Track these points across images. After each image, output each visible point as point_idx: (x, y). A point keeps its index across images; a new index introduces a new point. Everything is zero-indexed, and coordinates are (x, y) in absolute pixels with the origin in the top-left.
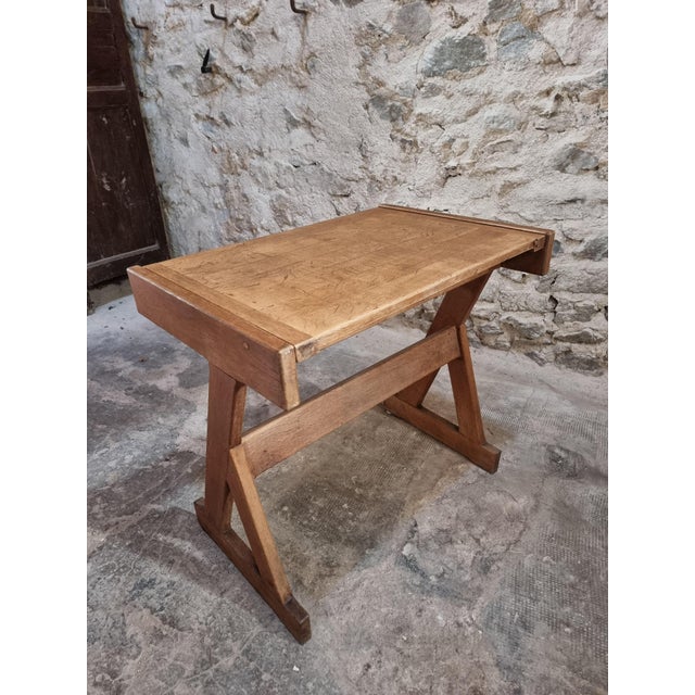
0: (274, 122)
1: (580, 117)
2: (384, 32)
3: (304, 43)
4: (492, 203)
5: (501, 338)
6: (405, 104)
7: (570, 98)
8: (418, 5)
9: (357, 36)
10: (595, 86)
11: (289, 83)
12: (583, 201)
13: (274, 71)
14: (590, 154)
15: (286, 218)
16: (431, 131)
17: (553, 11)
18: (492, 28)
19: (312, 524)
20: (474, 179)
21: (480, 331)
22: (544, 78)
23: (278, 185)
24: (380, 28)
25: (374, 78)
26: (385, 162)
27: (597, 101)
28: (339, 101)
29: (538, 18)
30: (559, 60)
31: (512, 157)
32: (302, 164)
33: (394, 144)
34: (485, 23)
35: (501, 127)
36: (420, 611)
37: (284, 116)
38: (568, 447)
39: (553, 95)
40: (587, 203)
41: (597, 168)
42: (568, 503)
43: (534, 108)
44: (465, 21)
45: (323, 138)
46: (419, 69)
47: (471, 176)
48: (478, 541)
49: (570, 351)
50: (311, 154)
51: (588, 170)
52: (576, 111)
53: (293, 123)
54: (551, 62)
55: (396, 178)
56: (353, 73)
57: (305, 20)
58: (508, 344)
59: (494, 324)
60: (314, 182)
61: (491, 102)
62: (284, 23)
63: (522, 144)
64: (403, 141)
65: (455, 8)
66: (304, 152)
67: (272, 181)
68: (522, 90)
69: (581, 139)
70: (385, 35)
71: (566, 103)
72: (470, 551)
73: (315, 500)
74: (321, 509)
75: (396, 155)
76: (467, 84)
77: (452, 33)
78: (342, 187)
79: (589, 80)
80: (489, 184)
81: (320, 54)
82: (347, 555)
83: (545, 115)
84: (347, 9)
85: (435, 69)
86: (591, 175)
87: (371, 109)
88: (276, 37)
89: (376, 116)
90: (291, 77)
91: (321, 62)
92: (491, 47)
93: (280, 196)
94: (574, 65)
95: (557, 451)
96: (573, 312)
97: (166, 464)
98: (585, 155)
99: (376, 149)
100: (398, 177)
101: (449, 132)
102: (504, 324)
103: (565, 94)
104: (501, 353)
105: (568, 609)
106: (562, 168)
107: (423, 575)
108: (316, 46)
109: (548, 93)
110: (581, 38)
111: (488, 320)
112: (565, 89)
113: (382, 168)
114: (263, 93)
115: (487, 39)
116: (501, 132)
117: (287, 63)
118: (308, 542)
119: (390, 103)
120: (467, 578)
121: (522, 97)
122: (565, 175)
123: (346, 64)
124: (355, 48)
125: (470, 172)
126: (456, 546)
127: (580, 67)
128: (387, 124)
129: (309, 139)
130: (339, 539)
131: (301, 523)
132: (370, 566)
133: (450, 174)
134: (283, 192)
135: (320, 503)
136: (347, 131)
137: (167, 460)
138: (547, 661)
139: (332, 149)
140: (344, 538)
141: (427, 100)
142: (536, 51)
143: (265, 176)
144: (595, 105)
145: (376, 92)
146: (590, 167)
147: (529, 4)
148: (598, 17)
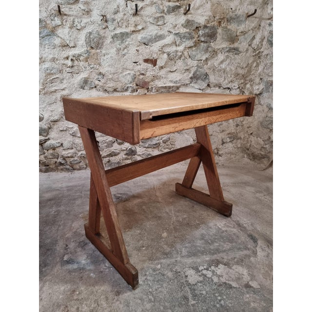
1: (83, 67)
4: (58, 105)
5: (81, 164)
7: (77, 60)
10: (84, 55)
14: (92, 81)
17: (60, 25)
20: (46, 95)
21: (71, 163)
22: (64, 52)
27: (87, 61)
29: (54, 28)
30: (68, 45)
31: (61, 85)
35: (52, 72)
38: (121, 192)
39: (70, 59)
41: (96, 87)
42: (128, 209)
43: (64, 64)
47: (44, 94)
49: (110, 161)
51: (92, 88)
52: (81, 65)
54: (65, 46)
58: (85, 166)
59: (76, 158)
61: (44, 62)
63: (63, 79)
68: (56, 57)
69: (86, 76)
71: (76, 63)
79: (82, 53)
80: (54, 97)
83: (69, 67)
86: (94, 89)
94: (74, 47)
95: (118, 195)
96: (106, 144)
102: (81, 157)
103: (74, 58)
104: (83, 171)
105: (141, 242)
106: (83, 88)
107: (77, 263)
109: (67, 58)
110: (74, 37)
111: (73, 157)
112: (74, 56)
116: (52, 74)
121: (57, 60)
122: (85, 91)
125: (43, 92)
127: (77, 48)
138: (141, 263)
142: (57, 41)
144: (87, 63)
146: (93, 86)
147: (48, 22)
148: (78, 29)
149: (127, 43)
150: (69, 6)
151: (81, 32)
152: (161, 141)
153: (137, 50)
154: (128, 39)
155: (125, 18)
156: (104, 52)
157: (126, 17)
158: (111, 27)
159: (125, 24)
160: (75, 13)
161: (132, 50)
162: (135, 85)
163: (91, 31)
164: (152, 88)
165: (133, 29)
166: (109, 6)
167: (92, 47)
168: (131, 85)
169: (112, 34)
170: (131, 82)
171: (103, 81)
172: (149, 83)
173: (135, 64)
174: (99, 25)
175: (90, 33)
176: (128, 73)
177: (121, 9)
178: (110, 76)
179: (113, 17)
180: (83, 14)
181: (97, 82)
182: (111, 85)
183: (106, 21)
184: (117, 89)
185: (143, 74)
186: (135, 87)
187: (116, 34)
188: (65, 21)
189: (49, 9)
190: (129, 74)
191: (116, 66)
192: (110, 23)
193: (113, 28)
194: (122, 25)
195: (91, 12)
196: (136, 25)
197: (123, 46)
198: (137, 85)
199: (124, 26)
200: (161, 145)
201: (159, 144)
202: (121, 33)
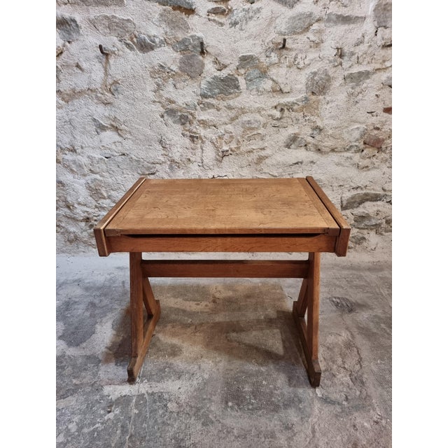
0: (84, 128)
1: (294, 119)
2: (172, 70)
3: (106, 74)
4: (252, 169)
6: (191, 114)
7: (288, 110)
8: (194, 55)
9: (151, 72)
10: (300, 103)
11: (95, 101)
12: (301, 163)
13: (81, 93)
14: (302, 138)
15: (101, 194)
16: (209, 130)
17: (275, 64)
18: (242, 71)
19: (255, 406)
20: (240, 156)
22: (273, 99)
23: (92, 172)
24: (169, 68)
25: (167, 99)
26: (180, 150)
27: (302, 111)
28: (141, 113)
29: (268, 67)
30: (281, 90)
31: (261, 142)
32: (113, 155)
33: (185, 138)
34: (237, 69)
35: (254, 126)
36: (354, 426)
37: (93, 123)
39: (279, 108)
40: (304, 163)
41: (306, 145)
43: (270, 116)
44: (225, 67)
45: (130, 137)
46: (199, 93)
47: (238, 155)
48: (345, 368)
50: (120, 148)
51: (301, 146)
52: (292, 117)
53: (102, 128)
54: (276, 91)
55: (189, 160)
56: (151, 95)
57: (107, 59)
60: (125, 167)
61: (246, 113)
62: (87, 59)
63: (265, 135)
64: (191, 136)
65: (219, 59)
66: (114, 147)
67: (86, 170)
68: (263, 106)
69: (297, 131)
70: (173, 73)
71: (287, 113)
72: (346, 376)
73: (243, 388)
74: (253, 392)
75: (188, 146)
76: (231, 103)
77: (218, 74)
78: (149, 168)
79: (297, 100)
80: (250, 158)
81: (122, 82)
82: (292, 416)
83: (277, 119)
84: (141, 54)
85: (209, 94)
86: (303, 148)
87: (166, 117)
88: (81, 69)
89: (170, 121)
90: (97, 97)
91: (122, 87)
92: (242, 82)
93: (95, 179)
94: (289, 93)
95: (334, 300)
97: (111, 416)
98: (300, 139)
99: (173, 142)
100: (191, 159)
101: (221, 130)
103: (285, 108)
106: (288, 146)
107: (339, 404)
108: (118, 77)
109: (276, 107)
110: (291, 79)
112: (285, 105)
113: (178, 154)
114: (71, 108)
115: (239, 78)
116: (253, 129)
117: (93, 87)
118: (263, 420)
119: (180, 114)
120: (358, 393)
121: (263, 110)
122: (290, 150)
123: (144, 89)
124: (150, 79)
125: (237, 152)
126: (338, 377)
127: (292, 94)
128: (178, 127)
129: (117, 138)
130: (278, 406)
131: (248, 409)
132: (310, 415)
133: (225, 154)
134: (98, 177)
135: (247, 388)
136: (149, 132)
137: (109, 412)
139: (137, 144)
140: (281, 404)
141: (205, 112)
142: (267, 85)
143: (80, 166)
144: (302, 113)
145: (169, 107)
146: (303, 145)
147: (262, 59)
148: (298, 68)
149: (365, 85)
150: (295, 36)
151: (302, 72)
152: (384, 221)
153: (377, 95)
154: (368, 81)
155: (369, 52)
156: (328, 98)
157: (371, 49)
158: (346, 65)
159: (368, 59)
160: (300, 46)
161: (371, 95)
162: (362, 143)
163: (316, 70)
164: (386, 148)
165: (378, 66)
166: (350, 35)
167: (313, 92)
168: (357, 144)
169: (346, 73)
170: (357, 140)
171: (318, 137)
172: (383, 140)
173: (370, 115)
174: (331, 62)
175: (315, 74)
176: (356, 127)
177: (366, 39)
178: (330, 132)
179: (352, 50)
180: (311, 47)
181: (309, 139)
182: (329, 143)
183: (341, 56)
184: (336, 148)
185: (378, 129)
186: (362, 146)
187: (351, 74)
188: (284, 57)
189: (267, 41)
190: (358, 128)
191: (341, 118)
192: (346, 58)
193: (348, 66)
194: (363, 61)
195: (322, 44)
196: (384, 61)
197: (358, 89)
198: (365, 143)
199: (365, 63)
200: (382, 226)
201: (380, 225)
202: (359, 73)
